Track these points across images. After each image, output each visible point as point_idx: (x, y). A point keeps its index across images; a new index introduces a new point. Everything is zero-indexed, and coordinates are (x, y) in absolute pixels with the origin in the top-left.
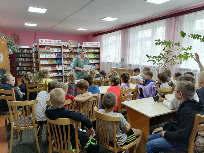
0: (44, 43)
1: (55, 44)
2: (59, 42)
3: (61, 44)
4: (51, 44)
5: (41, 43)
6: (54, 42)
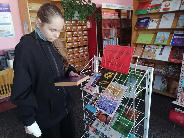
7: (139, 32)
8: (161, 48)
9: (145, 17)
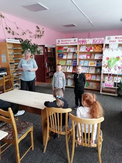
0: (60, 44)
1: (71, 43)
2: (75, 40)
3: (76, 43)
4: (67, 43)
5: (58, 44)
6: (70, 41)
7: (59, 60)
8: (69, 67)
9: (61, 53)
